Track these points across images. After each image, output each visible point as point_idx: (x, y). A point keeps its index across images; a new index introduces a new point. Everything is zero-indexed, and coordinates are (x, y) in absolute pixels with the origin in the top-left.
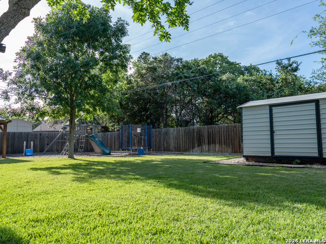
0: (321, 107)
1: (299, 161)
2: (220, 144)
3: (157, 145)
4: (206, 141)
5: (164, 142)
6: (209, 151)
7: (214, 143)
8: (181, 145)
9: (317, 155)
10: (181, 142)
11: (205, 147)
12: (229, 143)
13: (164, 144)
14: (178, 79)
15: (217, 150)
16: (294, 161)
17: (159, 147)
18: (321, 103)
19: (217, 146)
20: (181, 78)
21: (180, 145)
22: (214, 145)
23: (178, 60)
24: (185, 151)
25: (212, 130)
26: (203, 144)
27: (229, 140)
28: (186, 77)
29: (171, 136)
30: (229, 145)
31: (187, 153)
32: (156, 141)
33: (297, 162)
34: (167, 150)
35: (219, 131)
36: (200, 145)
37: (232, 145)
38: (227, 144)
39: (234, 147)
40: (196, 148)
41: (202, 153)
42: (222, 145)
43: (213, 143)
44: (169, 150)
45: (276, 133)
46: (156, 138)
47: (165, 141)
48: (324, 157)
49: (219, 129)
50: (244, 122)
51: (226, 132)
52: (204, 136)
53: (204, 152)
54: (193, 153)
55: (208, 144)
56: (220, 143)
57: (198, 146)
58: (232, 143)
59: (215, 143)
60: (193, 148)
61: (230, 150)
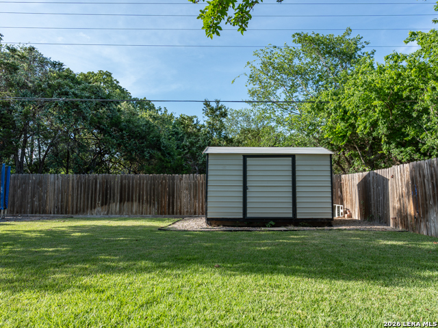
0: (297, 163)
1: (273, 223)
2: (139, 202)
3: (17, 203)
4: (118, 196)
5: (33, 196)
6: (120, 212)
7: (130, 200)
8: (70, 203)
9: (291, 216)
10: (70, 198)
11: (115, 206)
12: (154, 200)
13: (33, 202)
14: (60, 95)
15: (134, 211)
16: (267, 223)
17: (21, 206)
18: (297, 158)
19: (135, 205)
20: (66, 94)
21: (67, 202)
22: (130, 203)
23: (54, 64)
24: (77, 213)
25: (129, 182)
26: (112, 201)
27: (154, 197)
28: (76, 95)
29: (50, 188)
30: (154, 204)
31: (81, 216)
32: (14, 196)
33: (271, 225)
34: (39, 211)
35: (140, 184)
36: (105, 202)
37: (158, 204)
38: (150, 202)
39: (161, 206)
40: (99, 209)
41: (109, 215)
42: (143, 204)
43: (128, 201)
44: (44, 212)
45: (250, 189)
46: (15, 191)
47: (37, 196)
48: (298, 217)
49: (140, 181)
50: (210, 173)
51: (151, 184)
52: (114, 190)
53: (112, 214)
54: (92, 216)
55: (120, 203)
56: (140, 200)
57: (102, 205)
58: (158, 200)
59: (132, 201)
60: (93, 207)
61: (154, 210)
